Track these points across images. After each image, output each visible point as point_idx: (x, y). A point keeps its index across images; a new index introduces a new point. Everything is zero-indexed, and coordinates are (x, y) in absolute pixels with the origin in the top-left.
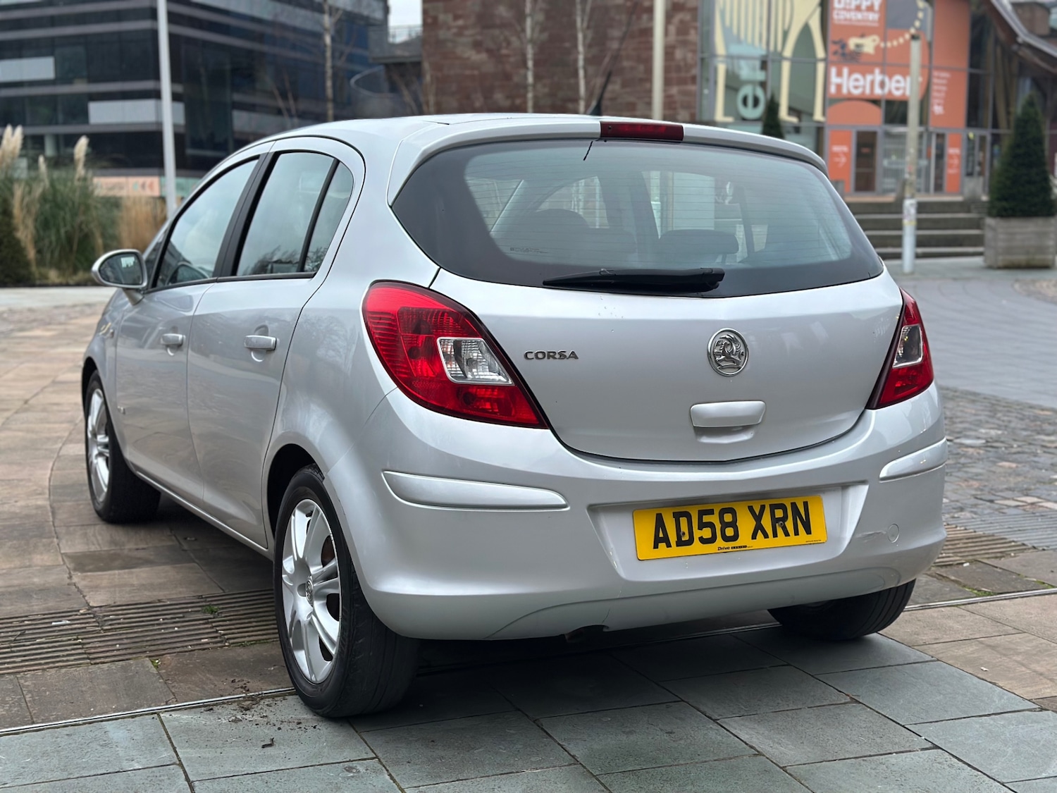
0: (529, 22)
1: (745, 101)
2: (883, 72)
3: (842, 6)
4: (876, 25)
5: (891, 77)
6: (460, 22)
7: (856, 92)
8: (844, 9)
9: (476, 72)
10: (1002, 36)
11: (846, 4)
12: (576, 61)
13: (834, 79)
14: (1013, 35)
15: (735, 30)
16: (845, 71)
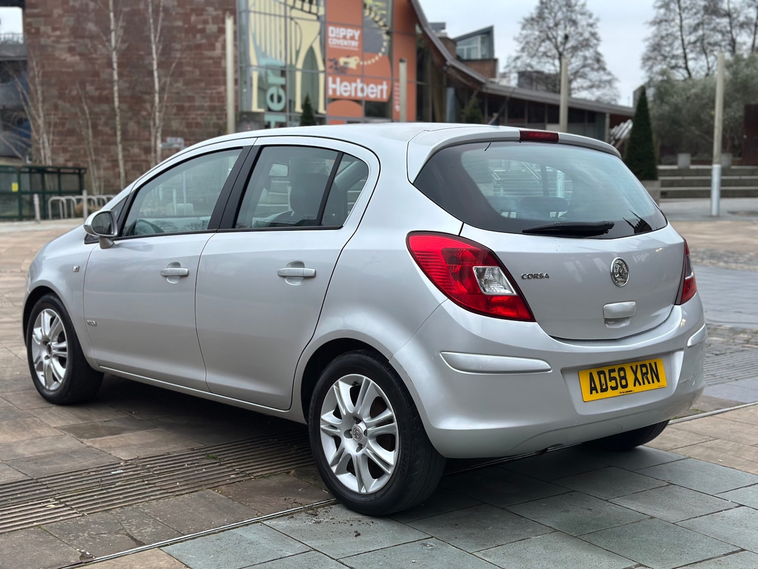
0: (113, 35)
1: (272, 97)
2: (362, 82)
3: (334, 35)
4: (357, 49)
5: (368, 85)
6: (58, 33)
7: (346, 95)
8: (336, 38)
9: (71, 70)
10: (437, 60)
11: (336, 34)
12: (151, 64)
13: (331, 85)
14: (444, 60)
15: (263, 49)
16: (338, 80)
